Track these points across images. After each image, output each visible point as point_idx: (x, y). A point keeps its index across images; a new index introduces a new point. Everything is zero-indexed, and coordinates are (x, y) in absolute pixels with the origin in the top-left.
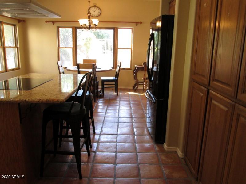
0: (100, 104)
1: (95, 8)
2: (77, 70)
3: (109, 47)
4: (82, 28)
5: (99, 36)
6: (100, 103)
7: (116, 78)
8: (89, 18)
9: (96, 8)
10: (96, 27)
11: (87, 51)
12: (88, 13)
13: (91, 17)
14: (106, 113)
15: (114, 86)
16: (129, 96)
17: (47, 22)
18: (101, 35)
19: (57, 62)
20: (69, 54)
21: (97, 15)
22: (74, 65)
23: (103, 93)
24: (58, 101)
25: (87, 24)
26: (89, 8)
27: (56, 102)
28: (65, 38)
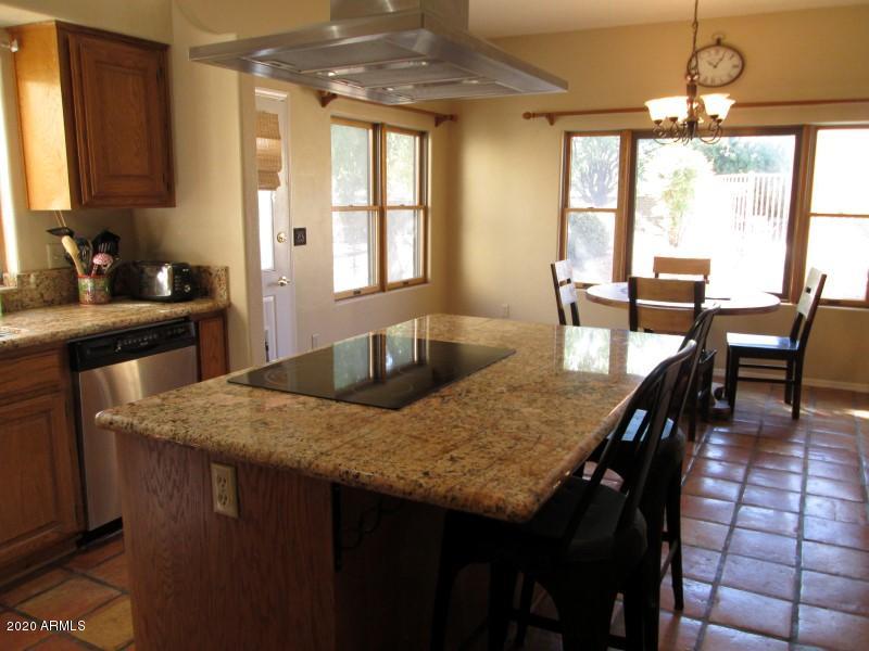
0: (713, 453)
1: (717, 52)
2: (628, 300)
3: (763, 206)
4: (658, 132)
5: (722, 164)
6: (715, 447)
7: (793, 339)
8: (692, 90)
9: (722, 51)
10: (718, 128)
11: (673, 218)
12: (689, 73)
13: (699, 88)
14: (740, 503)
15: (782, 377)
16: (853, 431)
17: (528, 116)
18: (733, 156)
19: (553, 267)
20: (603, 230)
21: (726, 79)
22: (616, 279)
23: (731, 399)
24: (498, 508)
25: (682, 115)
26: (695, 54)
27: (488, 509)
28: (595, 171)
